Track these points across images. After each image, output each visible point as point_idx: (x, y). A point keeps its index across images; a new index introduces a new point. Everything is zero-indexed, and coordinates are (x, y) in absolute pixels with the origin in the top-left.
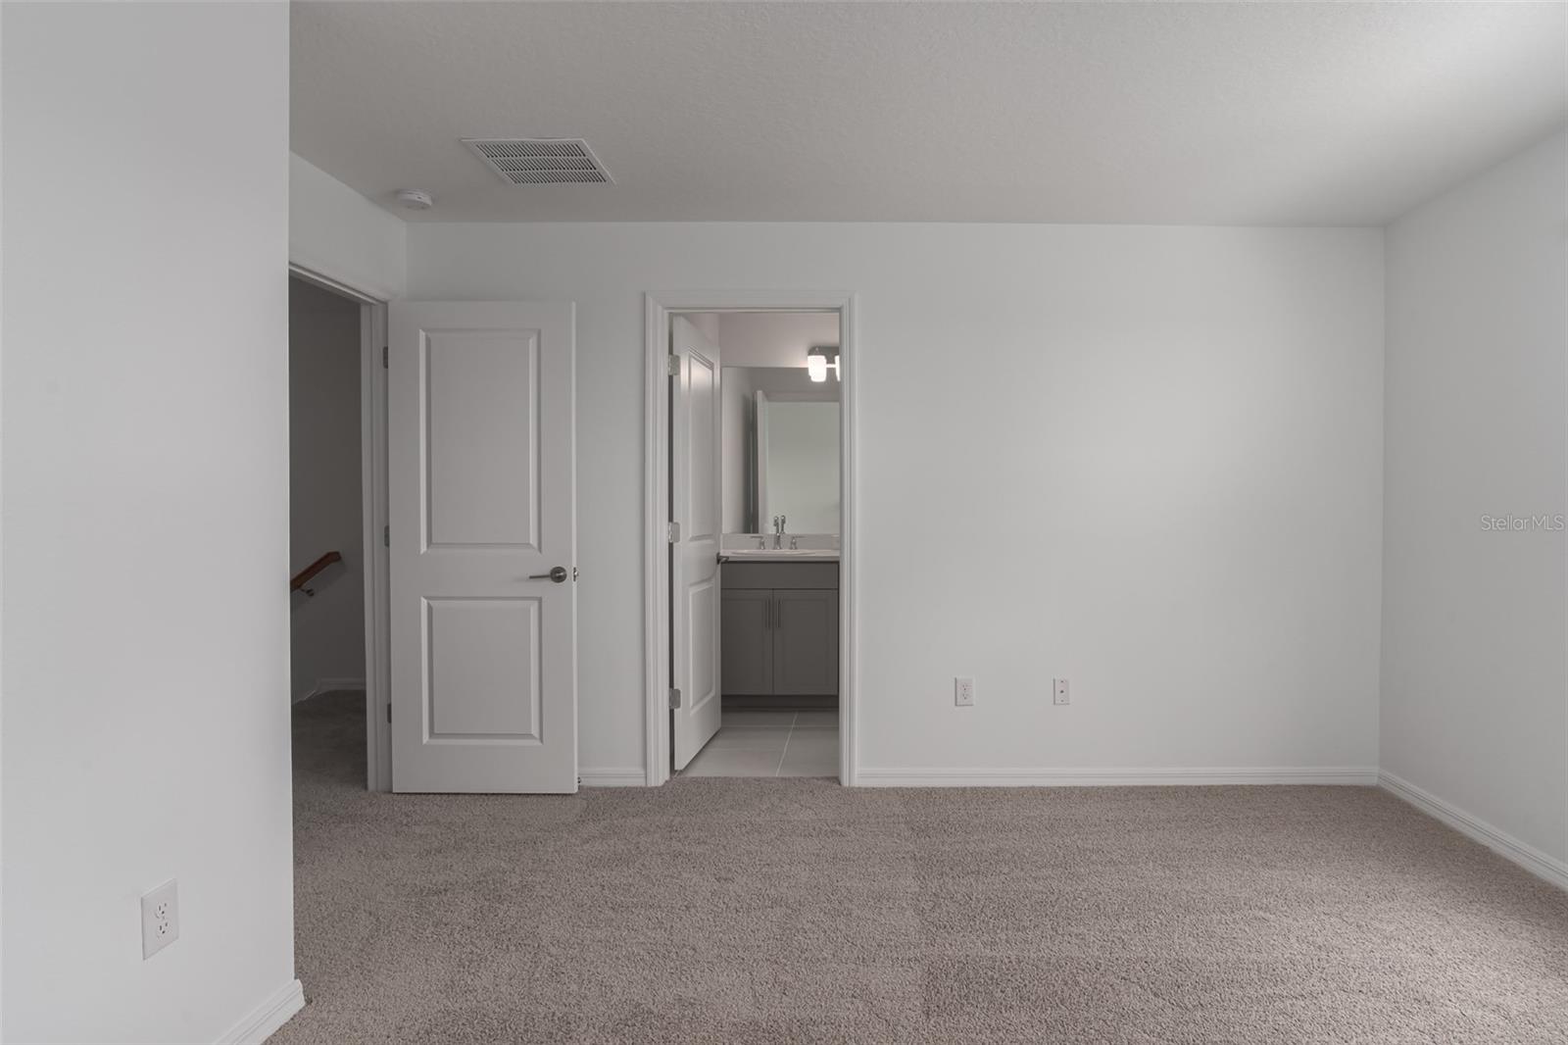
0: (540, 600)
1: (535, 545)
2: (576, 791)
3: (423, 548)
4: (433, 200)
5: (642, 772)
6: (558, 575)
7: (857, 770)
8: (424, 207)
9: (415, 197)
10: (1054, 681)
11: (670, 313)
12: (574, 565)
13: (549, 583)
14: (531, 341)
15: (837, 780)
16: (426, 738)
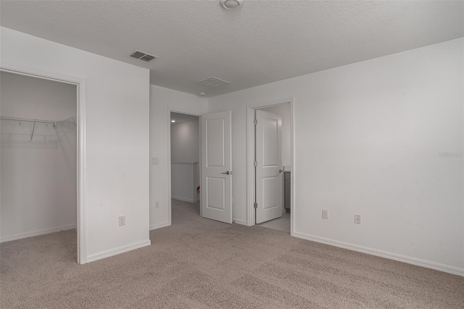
0: (225, 178)
1: (224, 166)
2: (231, 223)
3: (207, 166)
4: (206, 94)
5: (246, 221)
6: (228, 173)
7: (294, 232)
8: (204, 95)
9: (201, 94)
10: (355, 215)
11: (255, 109)
12: (231, 171)
13: (226, 174)
14: (223, 121)
15: (290, 233)
16: (207, 207)
